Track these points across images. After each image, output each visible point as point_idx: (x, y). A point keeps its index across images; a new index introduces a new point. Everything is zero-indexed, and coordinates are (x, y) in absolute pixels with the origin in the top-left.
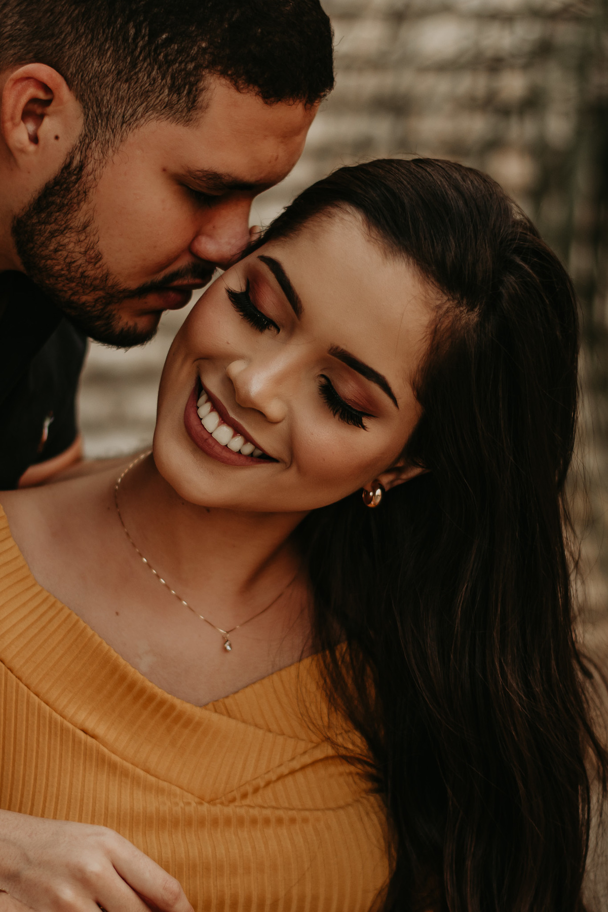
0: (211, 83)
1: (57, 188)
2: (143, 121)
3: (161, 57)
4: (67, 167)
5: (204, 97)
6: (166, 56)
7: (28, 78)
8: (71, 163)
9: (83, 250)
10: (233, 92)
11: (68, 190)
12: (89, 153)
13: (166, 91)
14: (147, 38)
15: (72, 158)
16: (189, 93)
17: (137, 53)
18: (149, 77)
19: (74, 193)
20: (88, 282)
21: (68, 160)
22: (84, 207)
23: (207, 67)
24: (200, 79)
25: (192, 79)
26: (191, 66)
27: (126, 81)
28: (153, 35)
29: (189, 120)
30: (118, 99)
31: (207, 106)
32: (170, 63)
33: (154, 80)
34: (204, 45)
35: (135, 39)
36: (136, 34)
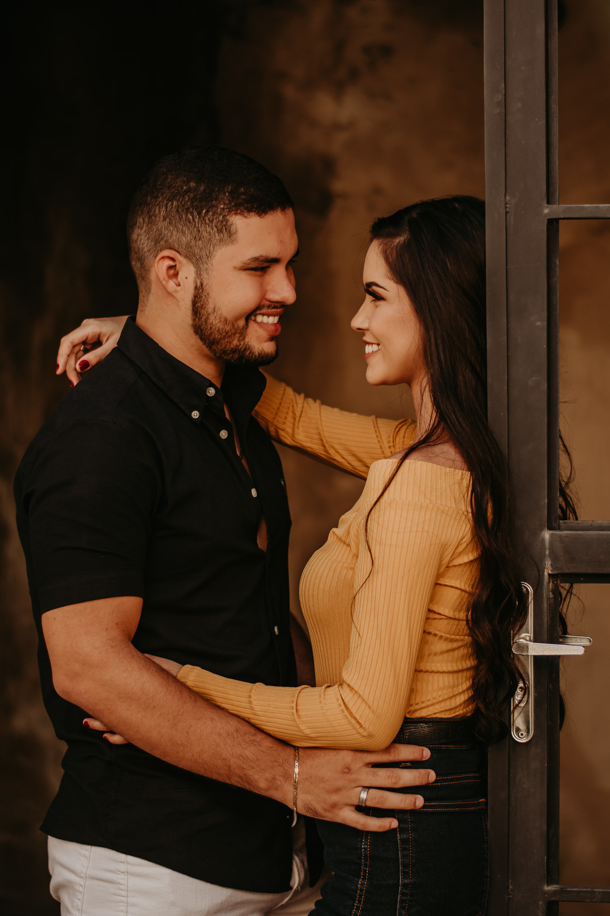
0: (233, 221)
1: (197, 298)
2: (215, 253)
3: (207, 221)
4: (196, 288)
5: (233, 228)
6: (209, 219)
7: (163, 258)
8: (196, 285)
9: (219, 320)
10: (244, 219)
11: (201, 297)
12: (202, 277)
13: (217, 234)
14: (198, 217)
15: (196, 283)
16: (226, 230)
17: (197, 225)
18: (207, 233)
19: (204, 297)
20: (230, 334)
21: (195, 285)
22: (210, 300)
23: (228, 215)
24: (227, 221)
25: (224, 223)
26: (221, 218)
27: (199, 239)
28: (199, 213)
29: (232, 242)
30: (201, 249)
31: (236, 231)
32: (212, 221)
33: (210, 232)
34: (222, 207)
35: (193, 220)
36: (192, 217)
